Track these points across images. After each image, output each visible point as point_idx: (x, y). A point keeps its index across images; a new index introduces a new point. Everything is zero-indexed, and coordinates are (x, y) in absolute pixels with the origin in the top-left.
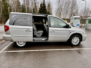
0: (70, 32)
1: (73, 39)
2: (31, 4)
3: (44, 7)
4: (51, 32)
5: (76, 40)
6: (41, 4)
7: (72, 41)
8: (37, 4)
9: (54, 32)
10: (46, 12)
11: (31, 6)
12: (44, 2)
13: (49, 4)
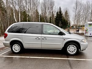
0: (64, 39)
1: (68, 48)
2: (48, 13)
3: (60, 15)
4: (43, 39)
5: (72, 49)
6: (57, 12)
7: (68, 49)
8: (54, 13)
9: (46, 39)
10: (62, 19)
11: (48, 15)
12: (60, 10)
13: (66, 11)
